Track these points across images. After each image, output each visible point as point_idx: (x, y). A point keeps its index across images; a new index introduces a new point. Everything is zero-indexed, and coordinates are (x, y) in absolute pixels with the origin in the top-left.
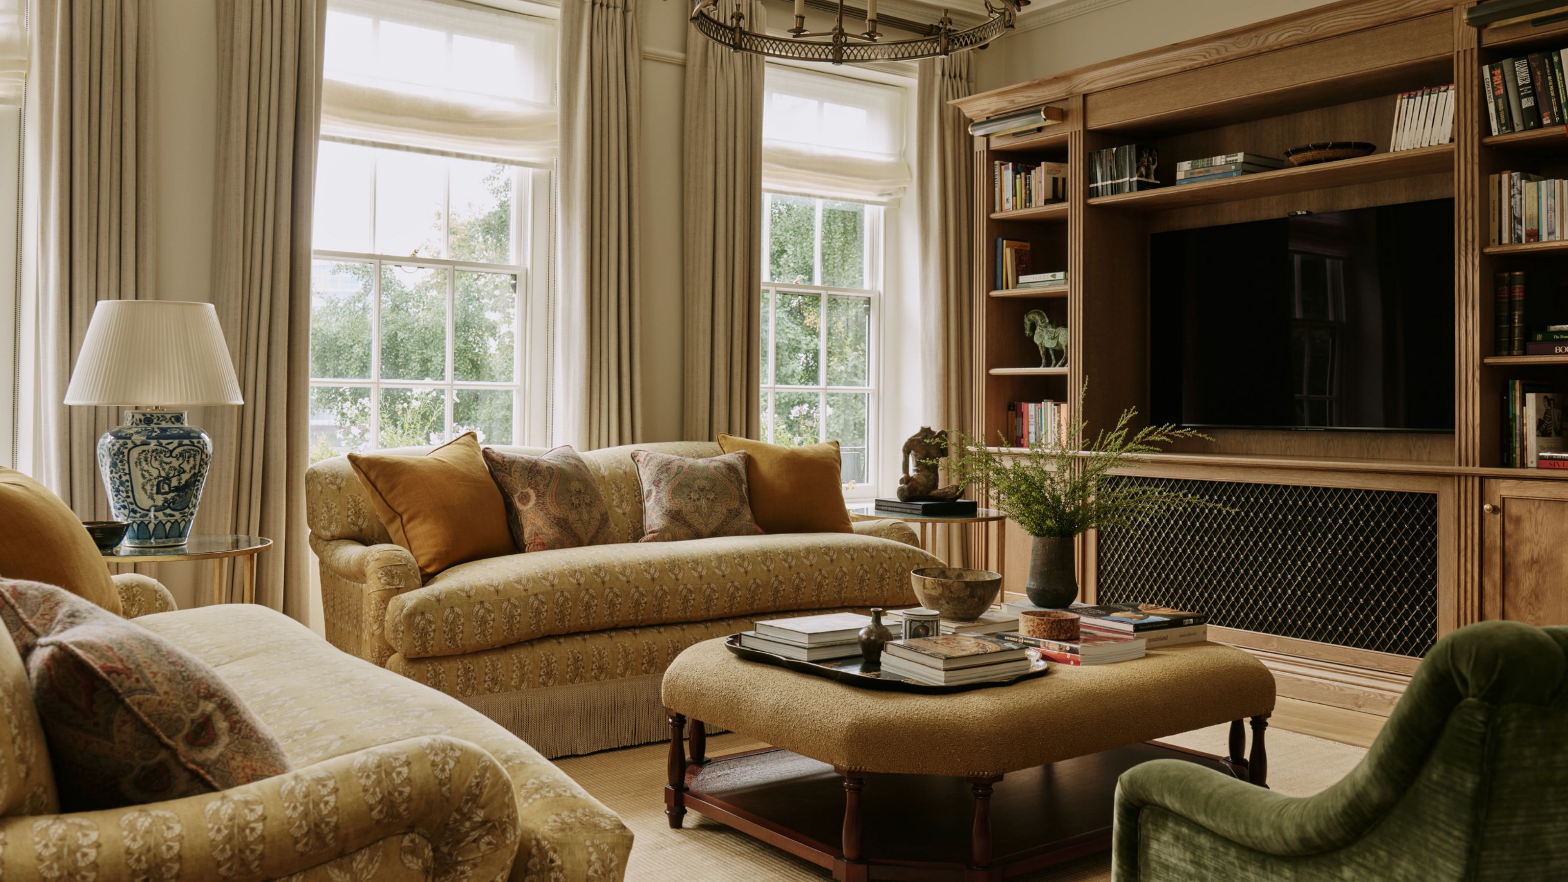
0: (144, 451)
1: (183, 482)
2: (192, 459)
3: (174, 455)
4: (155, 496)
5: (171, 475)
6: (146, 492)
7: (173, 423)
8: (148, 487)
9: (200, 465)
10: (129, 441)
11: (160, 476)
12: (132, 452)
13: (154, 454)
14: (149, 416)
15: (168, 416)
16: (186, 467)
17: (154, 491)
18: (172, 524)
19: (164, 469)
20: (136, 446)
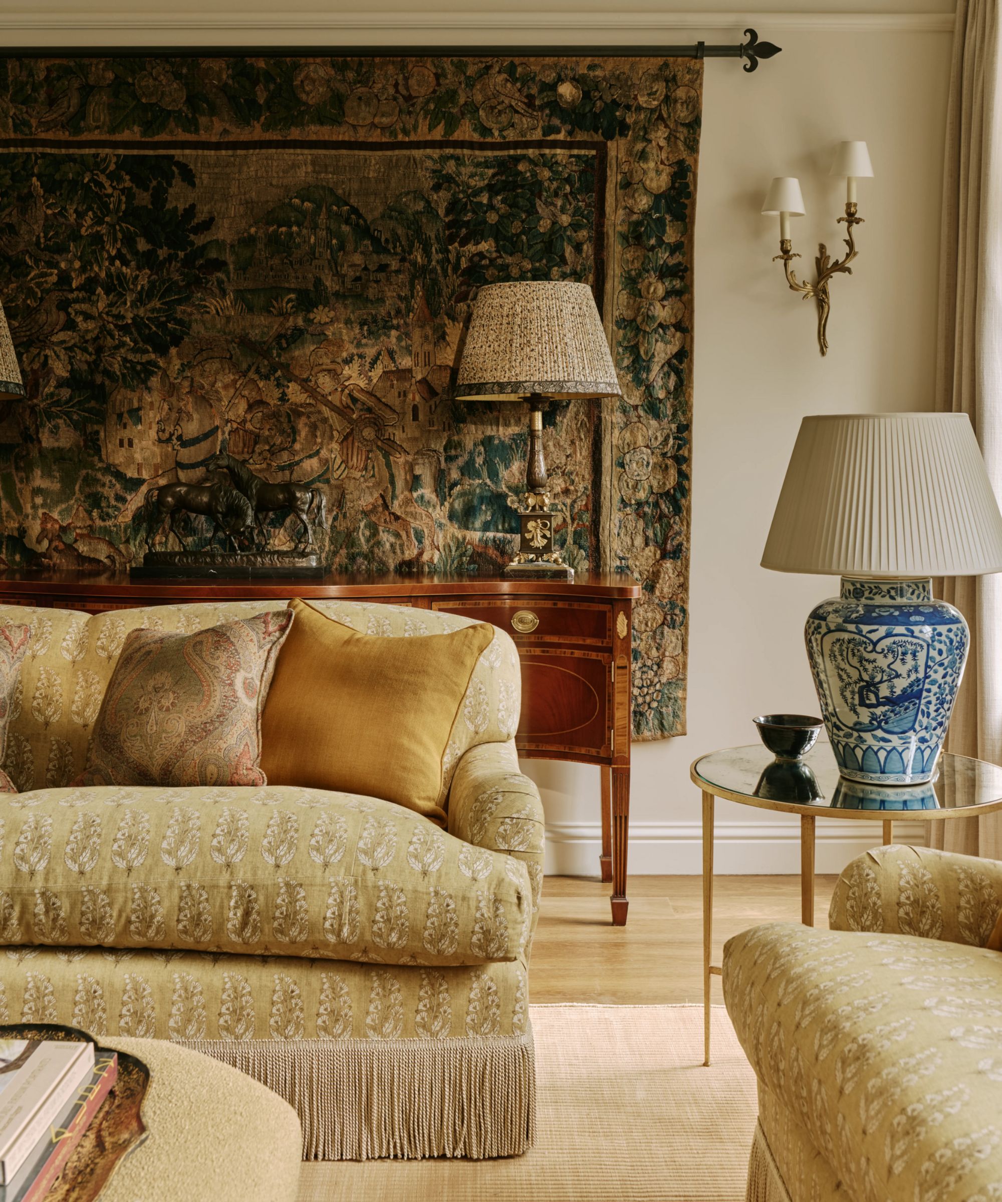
0: (838, 640)
1: (898, 692)
2: (909, 657)
3: (878, 649)
4: (860, 709)
5: (877, 679)
6: (846, 701)
7: (892, 598)
8: (848, 694)
9: (927, 666)
10: (823, 623)
11: (861, 679)
12: (825, 638)
13: (851, 645)
14: (858, 586)
15: (885, 588)
16: (902, 669)
17: (857, 702)
18: (889, 752)
19: (866, 670)
20: (830, 631)
